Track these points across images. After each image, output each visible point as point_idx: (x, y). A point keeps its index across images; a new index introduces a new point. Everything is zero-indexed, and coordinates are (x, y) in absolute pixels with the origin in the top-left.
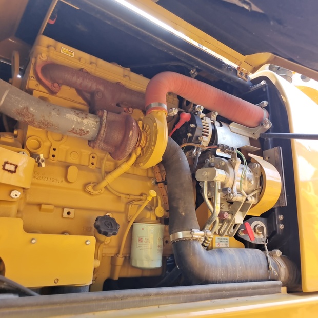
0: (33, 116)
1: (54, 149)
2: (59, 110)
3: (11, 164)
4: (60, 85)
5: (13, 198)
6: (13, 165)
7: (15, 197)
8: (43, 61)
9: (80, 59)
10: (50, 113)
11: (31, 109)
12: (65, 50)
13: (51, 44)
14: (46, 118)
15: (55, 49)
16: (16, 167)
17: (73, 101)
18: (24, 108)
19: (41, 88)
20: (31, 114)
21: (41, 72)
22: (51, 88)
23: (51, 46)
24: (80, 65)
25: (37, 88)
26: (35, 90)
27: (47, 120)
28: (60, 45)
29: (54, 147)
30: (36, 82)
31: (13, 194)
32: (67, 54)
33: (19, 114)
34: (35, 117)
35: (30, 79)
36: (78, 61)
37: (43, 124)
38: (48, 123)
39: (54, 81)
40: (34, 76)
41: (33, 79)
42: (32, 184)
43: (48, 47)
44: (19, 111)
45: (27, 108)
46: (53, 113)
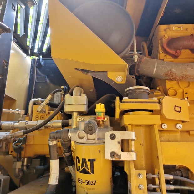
0: (176, 74)
1: (186, 93)
2: (191, 65)
3: (177, 107)
4: (180, 50)
5: (178, 129)
6: (179, 107)
7: (179, 128)
8: (166, 40)
9: (187, 29)
10: (186, 69)
11: (174, 70)
12: (176, 28)
13: (166, 28)
14: (184, 73)
15: (170, 30)
16: (180, 108)
17: (190, 58)
18: (169, 71)
19: (168, 57)
20: (174, 73)
21: (167, 47)
22: (175, 54)
23: (166, 29)
24: (189, 33)
25: (165, 58)
26: (165, 59)
27: (185, 74)
28: (172, 26)
29: (186, 92)
30: (164, 54)
31: (178, 126)
32: (178, 30)
33: (166, 75)
34: (177, 74)
35: (160, 54)
36: (186, 31)
37: (182, 77)
38: (186, 76)
39: (176, 49)
40: (162, 51)
41: (162, 53)
42: (190, 118)
43: (165, 30)
44: (166, 74)
45: (171, 70)
46: (188, 68)
